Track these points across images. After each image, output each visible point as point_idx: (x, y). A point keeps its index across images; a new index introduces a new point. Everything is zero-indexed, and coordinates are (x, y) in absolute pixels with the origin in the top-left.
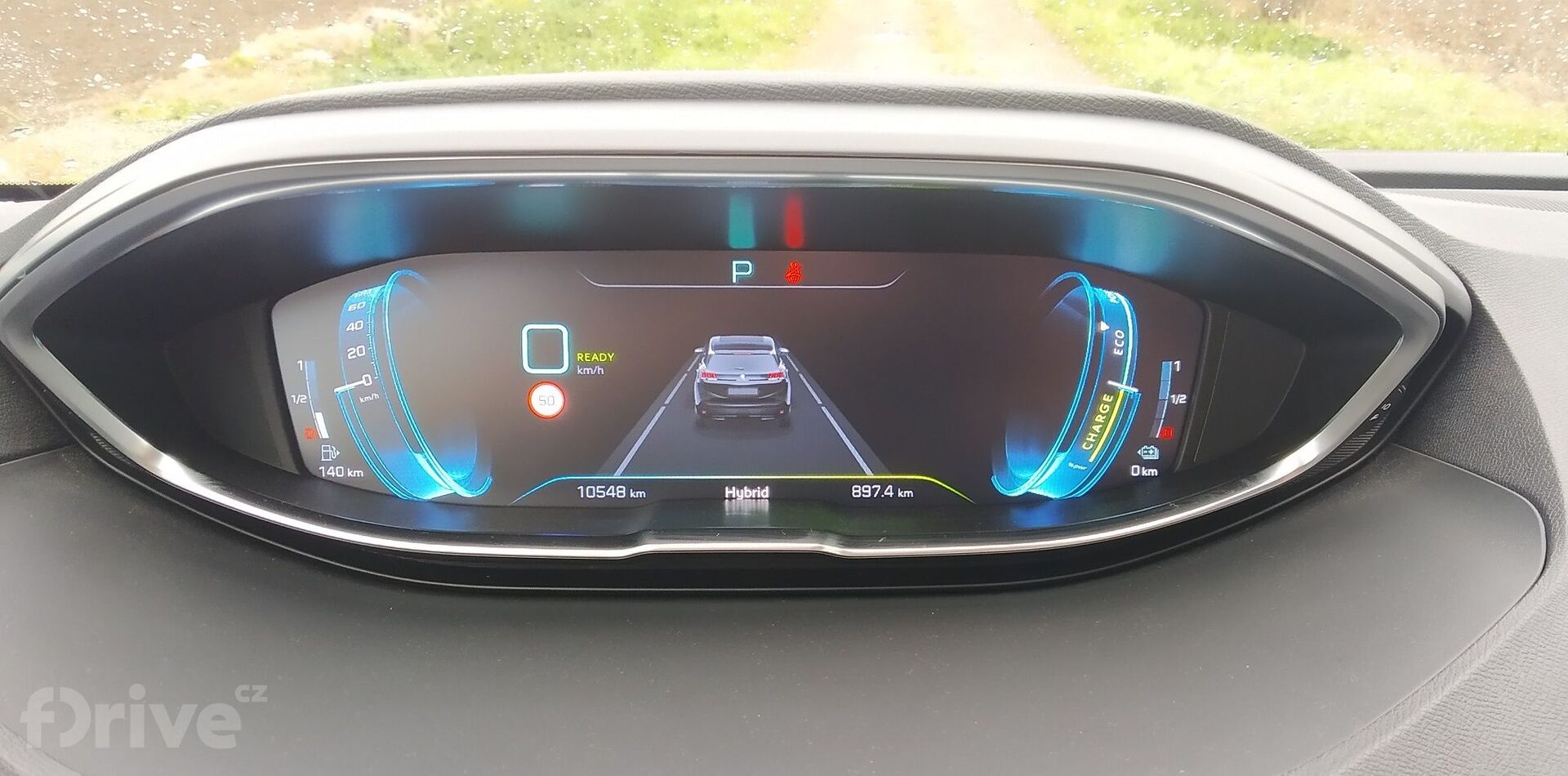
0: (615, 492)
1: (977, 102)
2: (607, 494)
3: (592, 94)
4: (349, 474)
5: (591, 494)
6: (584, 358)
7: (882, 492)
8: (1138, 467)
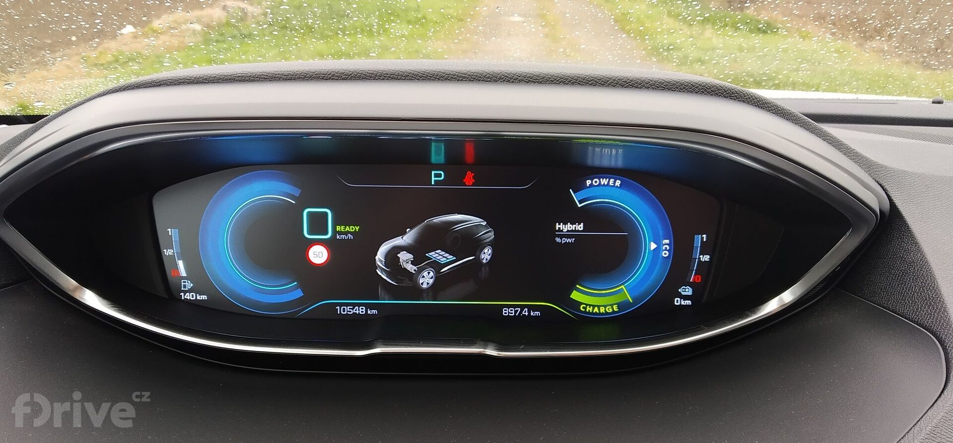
0: (359, 310)
2: (354, 312)
4: (198, 297)
5: (344, 311)
6: (341, 229)
7: (521, 312)
8: (679, 299)
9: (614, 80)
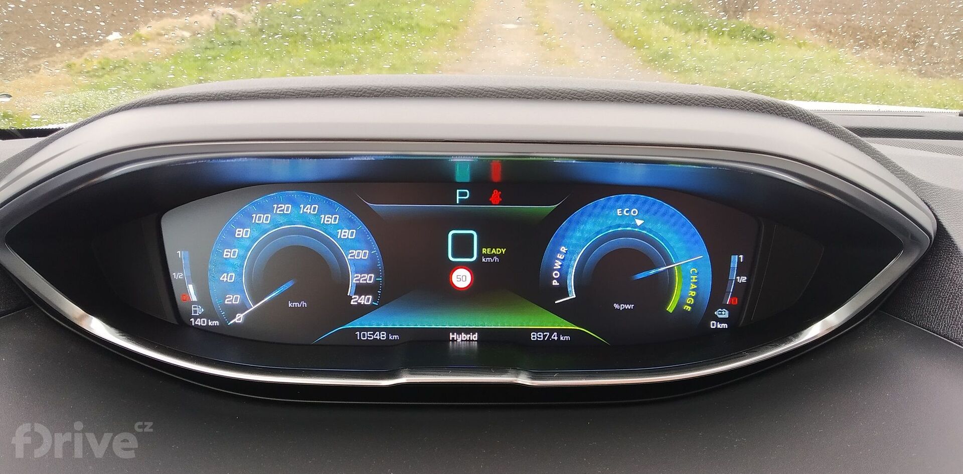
0: (380, 336)
1: (637, 100)
2: (375, 337)
3: (379, 93)
4: (210, 324)
5: (364, 337)
7: (550, 337)
8: (714, 322)
9: (662, 97)
